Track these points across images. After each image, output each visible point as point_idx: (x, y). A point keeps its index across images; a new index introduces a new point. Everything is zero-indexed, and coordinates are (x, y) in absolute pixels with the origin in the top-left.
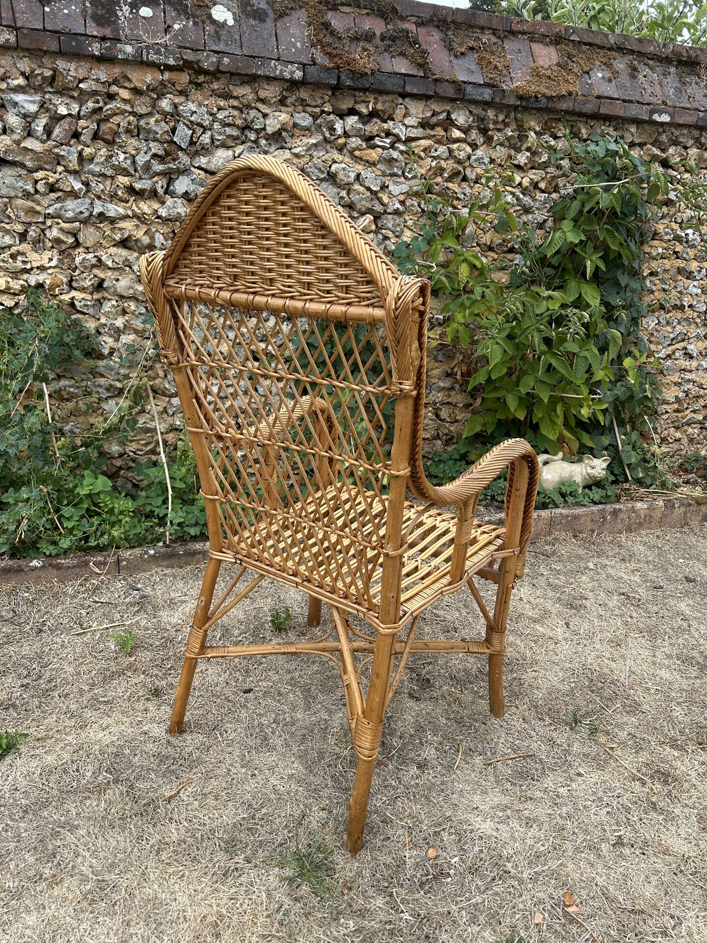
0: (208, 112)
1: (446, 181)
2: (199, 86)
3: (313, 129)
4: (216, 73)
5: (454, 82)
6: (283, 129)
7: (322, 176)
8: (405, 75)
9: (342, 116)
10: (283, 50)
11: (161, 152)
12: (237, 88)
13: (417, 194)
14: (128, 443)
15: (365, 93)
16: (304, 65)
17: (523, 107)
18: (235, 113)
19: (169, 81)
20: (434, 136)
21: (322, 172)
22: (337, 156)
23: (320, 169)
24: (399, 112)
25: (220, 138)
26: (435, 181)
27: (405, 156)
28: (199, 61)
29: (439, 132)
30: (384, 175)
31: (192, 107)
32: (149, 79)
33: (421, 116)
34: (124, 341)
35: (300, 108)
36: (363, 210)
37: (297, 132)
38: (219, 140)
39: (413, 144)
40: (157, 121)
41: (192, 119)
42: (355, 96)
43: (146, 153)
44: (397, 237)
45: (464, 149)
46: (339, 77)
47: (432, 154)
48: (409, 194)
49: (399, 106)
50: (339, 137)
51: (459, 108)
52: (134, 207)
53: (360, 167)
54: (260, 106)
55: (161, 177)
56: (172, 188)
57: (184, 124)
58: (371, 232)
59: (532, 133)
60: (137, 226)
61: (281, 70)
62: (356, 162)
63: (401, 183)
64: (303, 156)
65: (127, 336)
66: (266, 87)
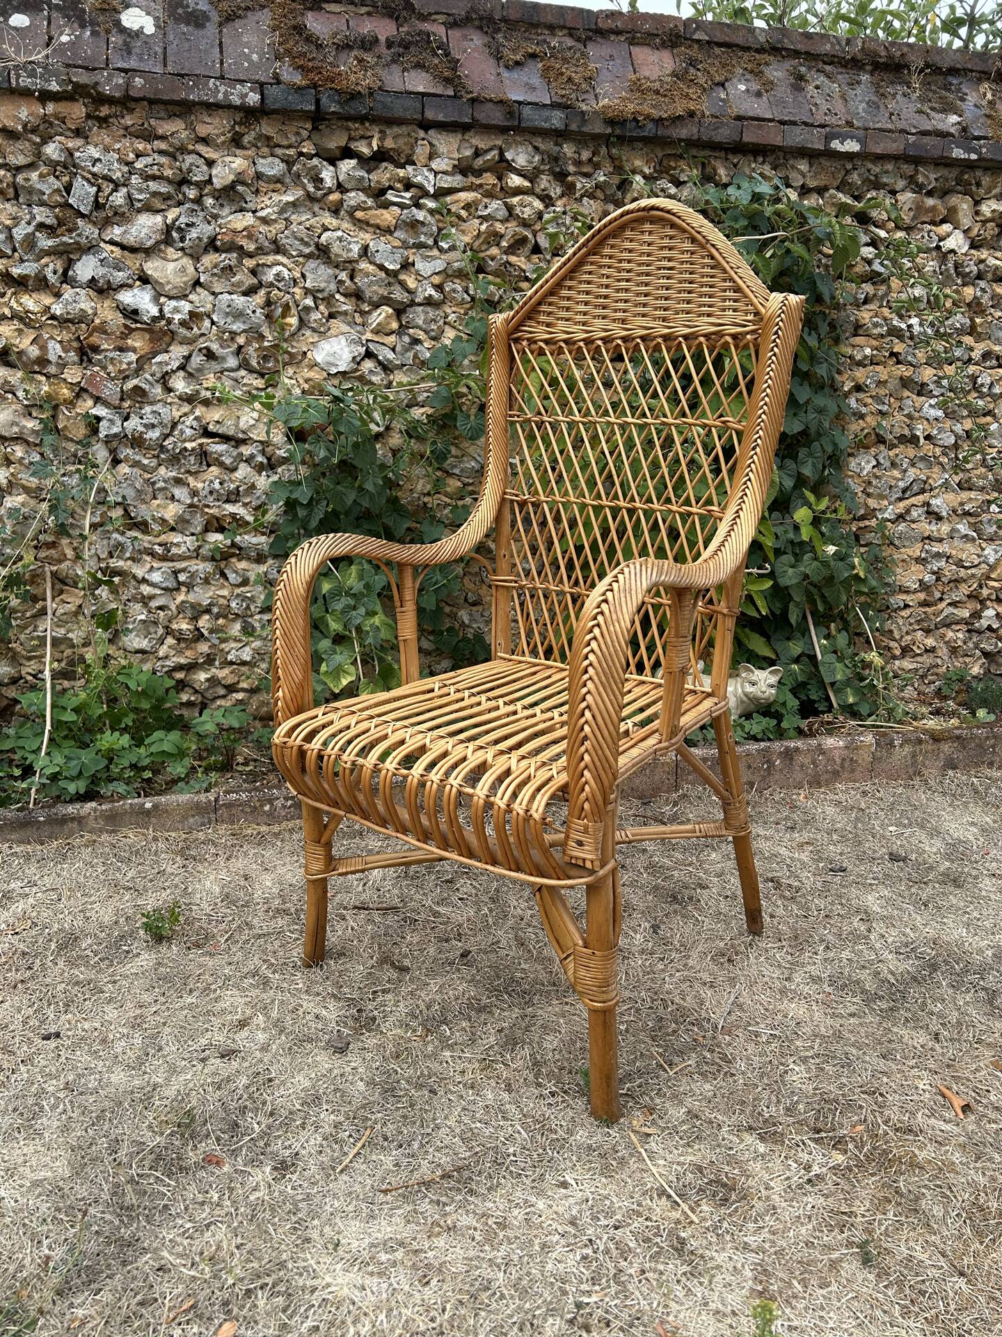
0: (120, 160)
1: (506, 253)
2: (103, 122)
3: (288, 180)
4: (126, 102)
5: (501, 101)
6: (239, 180)
7: (307, 251)
8: (423, 95)
9: (333, 162)
10: (230, 65)
11: (48, 221)
12: (162, 123)
13: (461, 274)
14: (24, 662)
15: (362, 124)
16: (262, 85)
17: (619, 137)
18: (163, 160)
19: (56, 116)
20: (481, 186)
21: (307, 244)
22: (329, 220)
23: (302, 240)
24: (421, 151)
25: (141, 197)
26: (488, 253)
27: (437, 216)
28: (97, 84)
29: (489, 179)
30: (405, 246)
31: (94, 152)
32: (24, 114)
33: (456, 156)
34: (9, 505)
35: (265, 150)
36: (375, 299)
37: (263, 186)
38: (140, 201)
39: (448, 199)
40: (41, 176)
41: (95, 169)
42: (348, 129)
43: (29, 223)
44: (433, 339)
45: (530, 204)
46: (318, 101)
47: (480, 213)
48: (448, 274)
49: (420, 142)
50: (330, 191)
51: (518, 143)
52: (13, 304)
53: (368, 236)
54: (201, 148)
55: (53, 257)
56: (71, 273)
57: (83, 177)
58: (393, 332)
59: (638, 178)
60: (20, 331)
61: (226, 93)
62: (361, 229)
63: (434, 258)
64: (275, 221)
65: (14, 498)
66: (208, 120)
